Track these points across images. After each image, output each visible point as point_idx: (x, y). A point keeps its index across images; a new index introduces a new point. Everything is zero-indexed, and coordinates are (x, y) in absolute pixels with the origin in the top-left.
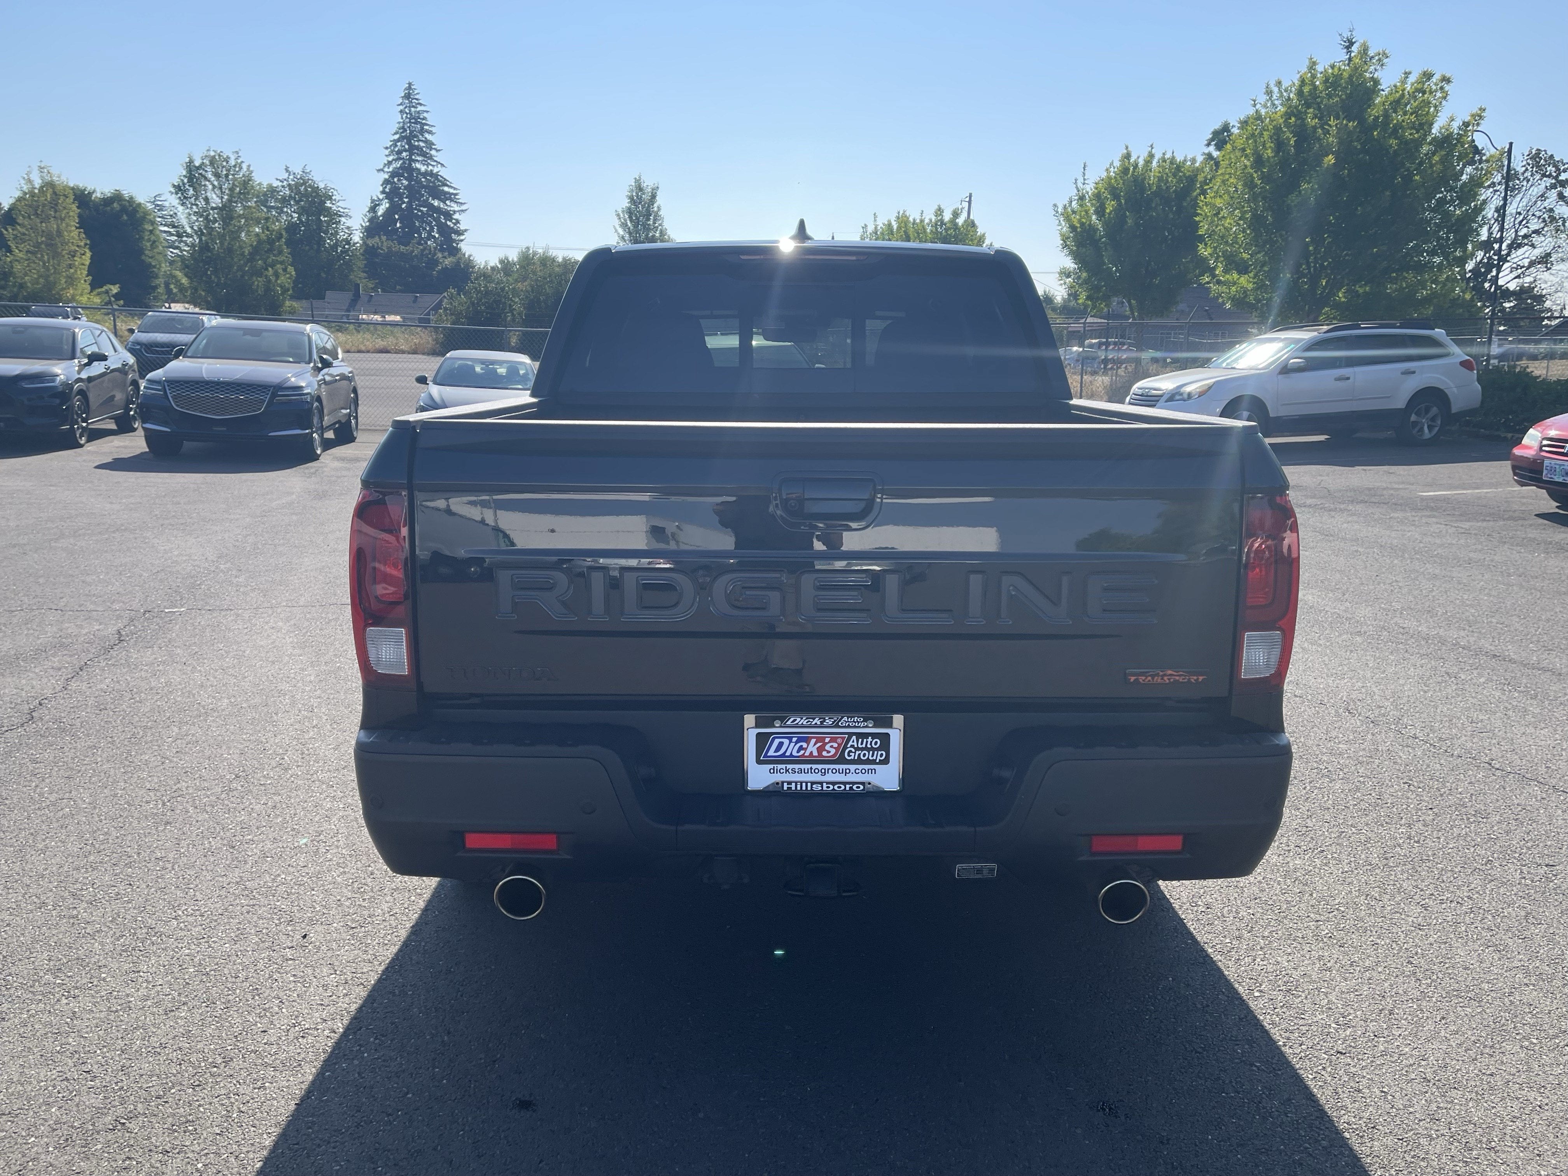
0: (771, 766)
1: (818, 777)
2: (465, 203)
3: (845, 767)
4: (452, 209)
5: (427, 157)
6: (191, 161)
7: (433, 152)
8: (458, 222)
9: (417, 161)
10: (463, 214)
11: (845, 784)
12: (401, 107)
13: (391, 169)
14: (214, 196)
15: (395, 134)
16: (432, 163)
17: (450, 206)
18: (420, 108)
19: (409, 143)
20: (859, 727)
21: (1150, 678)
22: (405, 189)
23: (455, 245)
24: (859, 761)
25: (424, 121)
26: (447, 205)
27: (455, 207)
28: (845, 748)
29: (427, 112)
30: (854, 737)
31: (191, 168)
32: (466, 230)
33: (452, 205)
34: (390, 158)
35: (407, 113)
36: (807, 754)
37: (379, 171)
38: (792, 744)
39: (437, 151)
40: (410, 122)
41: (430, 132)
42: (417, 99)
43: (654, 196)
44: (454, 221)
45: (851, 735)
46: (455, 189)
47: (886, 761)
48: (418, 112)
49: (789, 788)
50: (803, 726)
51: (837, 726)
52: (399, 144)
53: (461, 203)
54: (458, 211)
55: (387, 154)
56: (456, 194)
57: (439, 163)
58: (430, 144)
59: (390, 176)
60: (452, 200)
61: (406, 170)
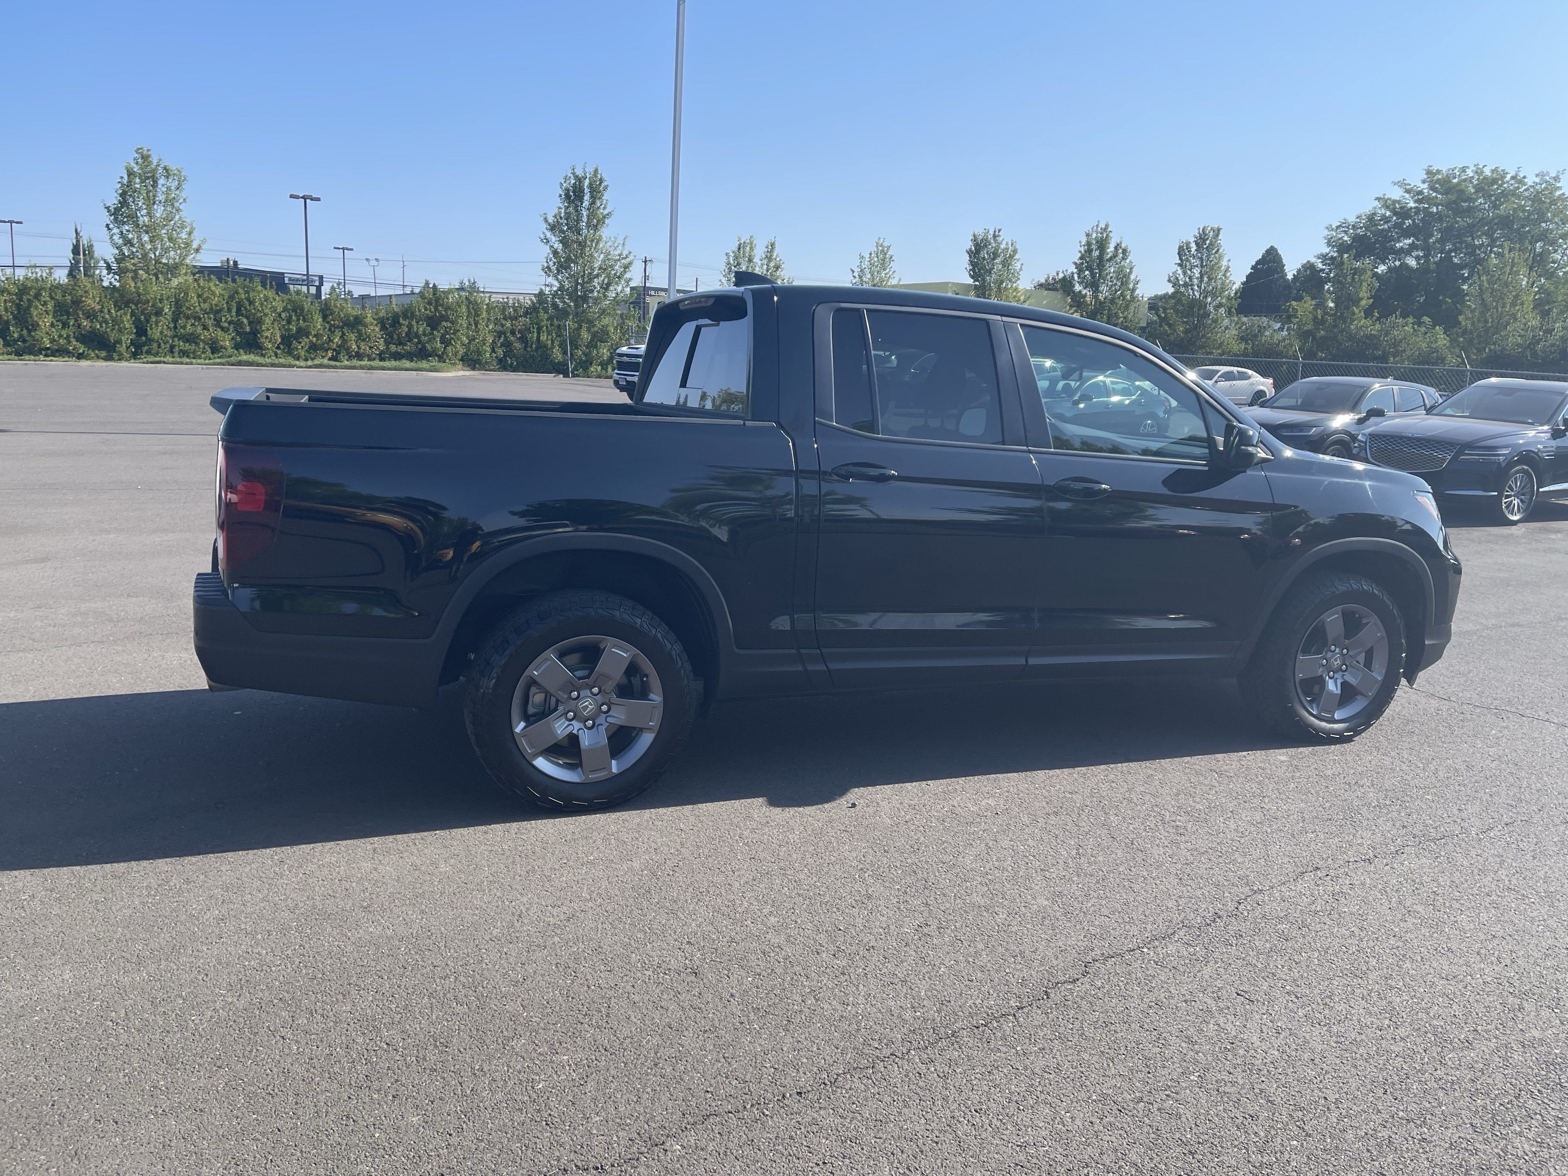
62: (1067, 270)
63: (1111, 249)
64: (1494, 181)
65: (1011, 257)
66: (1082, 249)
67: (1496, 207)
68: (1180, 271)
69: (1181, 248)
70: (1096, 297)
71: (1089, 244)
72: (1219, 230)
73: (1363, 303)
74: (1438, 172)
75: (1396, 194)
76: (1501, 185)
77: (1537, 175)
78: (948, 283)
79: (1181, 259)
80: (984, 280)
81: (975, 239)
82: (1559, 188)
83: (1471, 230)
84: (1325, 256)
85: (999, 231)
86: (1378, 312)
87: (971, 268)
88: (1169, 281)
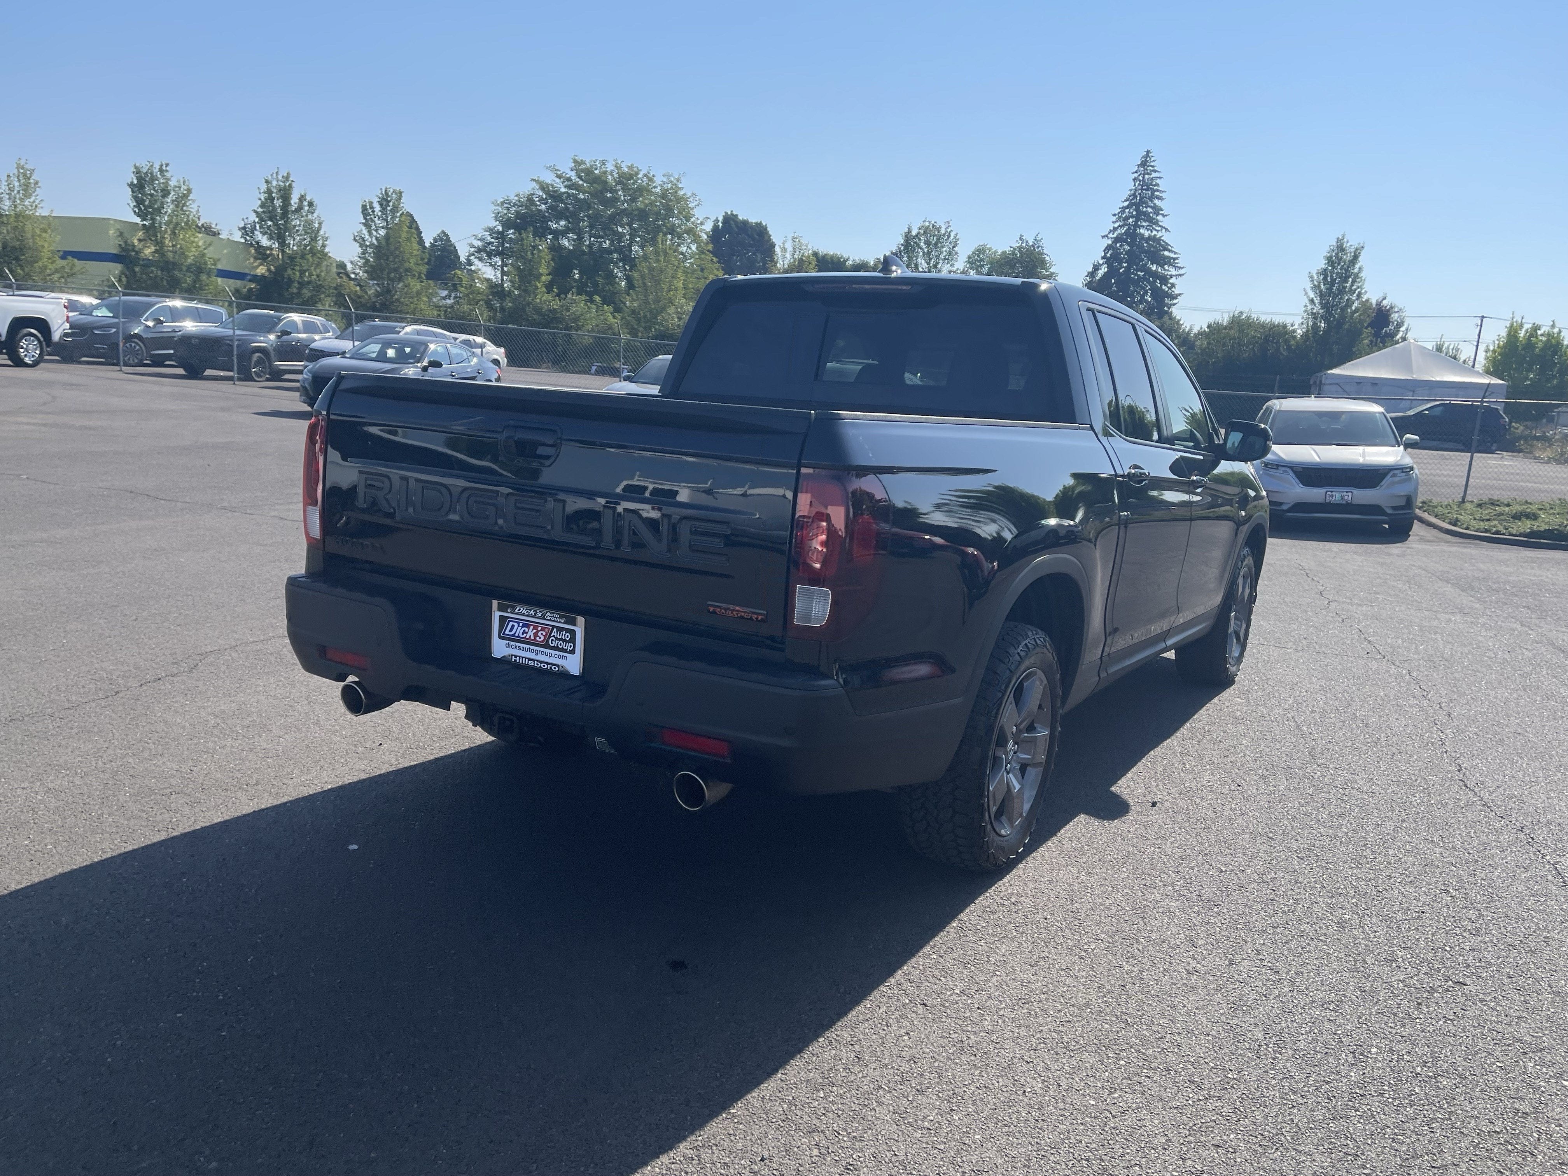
0: (507, 642)
1: (532, 656)
2: (1183, 268)
3: (547, 651)
4: (1169, 273)
5: (1152, 222)
6: (909, 231)
7: (1160, 218)
8: (1173, 285)
9: (1143, 226)
10: (1180, 279)
11: (548, 664)
12: (1136, 175)
13: (1115, 235)
14: (923, 262)
15: (1126, 201)
16: (1157, 228)
17: (1168, 270)
18: (1154, 175)
19: (1137, 210)
20: (556, 622)
21: (723, 611)
22: (1126, 254)
23: (1166, 309)
24: (556, 648)
25: (1155, 188)
26: (1165, 270)
27: (1173, 271)
28: (550, 637)
29: (1160, 178)
30: (555, 629)
31: (908, 237)
32: (1180, 295)
33: (1171, 269)
34: (1117, 225)
35: (1140, 181)
36: (528, 637)
37: (1103, 237)
38: (520, 628)
39: (1164, 216)
40: (1142, 189)
41: (1159, 198)
42: (1152, 166)
43: (1356, 257)
44: (1169, 285)
45: (554, 627)
46: (1175, 253)
47: (573, 652)
48: (1152, 179)
49: (515, 660)
50: (524, 615)
51: (544, 619)
52: (1127, 210)
53: (1180, 268)
54: (1176, 275)
55: (1114, 220)
56: (1175, 259)
57: (1164, 228)
58: (1157, 210)
59: (1113, 242)
60: (1170, 264)
61: (1131, 236)
62: (247, 218)
63: (294, 200)
64: (630, 177)
65: (185, 196)
66: (263, 197)
67: (634, 200)
68: (365, 231)
69: (364, 208)
70: (283, 252)
71: (269, 192)
72: (401, 193)
73: (543, 278)
74: (583, 162)
75: (549, 178)
76: (636, 181)
77: (664, 175)
78: (108, 219)
79: (365, 219)
80: (153, 219)
81: (138, 172)
82: (681, 189)
83: (614, 219)
84: (492, 230)
85: (167, 165)
86: (557, 288)
87: (135, 204)
88: (355, 240)
